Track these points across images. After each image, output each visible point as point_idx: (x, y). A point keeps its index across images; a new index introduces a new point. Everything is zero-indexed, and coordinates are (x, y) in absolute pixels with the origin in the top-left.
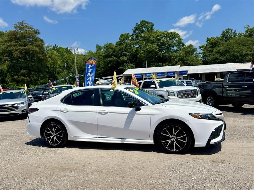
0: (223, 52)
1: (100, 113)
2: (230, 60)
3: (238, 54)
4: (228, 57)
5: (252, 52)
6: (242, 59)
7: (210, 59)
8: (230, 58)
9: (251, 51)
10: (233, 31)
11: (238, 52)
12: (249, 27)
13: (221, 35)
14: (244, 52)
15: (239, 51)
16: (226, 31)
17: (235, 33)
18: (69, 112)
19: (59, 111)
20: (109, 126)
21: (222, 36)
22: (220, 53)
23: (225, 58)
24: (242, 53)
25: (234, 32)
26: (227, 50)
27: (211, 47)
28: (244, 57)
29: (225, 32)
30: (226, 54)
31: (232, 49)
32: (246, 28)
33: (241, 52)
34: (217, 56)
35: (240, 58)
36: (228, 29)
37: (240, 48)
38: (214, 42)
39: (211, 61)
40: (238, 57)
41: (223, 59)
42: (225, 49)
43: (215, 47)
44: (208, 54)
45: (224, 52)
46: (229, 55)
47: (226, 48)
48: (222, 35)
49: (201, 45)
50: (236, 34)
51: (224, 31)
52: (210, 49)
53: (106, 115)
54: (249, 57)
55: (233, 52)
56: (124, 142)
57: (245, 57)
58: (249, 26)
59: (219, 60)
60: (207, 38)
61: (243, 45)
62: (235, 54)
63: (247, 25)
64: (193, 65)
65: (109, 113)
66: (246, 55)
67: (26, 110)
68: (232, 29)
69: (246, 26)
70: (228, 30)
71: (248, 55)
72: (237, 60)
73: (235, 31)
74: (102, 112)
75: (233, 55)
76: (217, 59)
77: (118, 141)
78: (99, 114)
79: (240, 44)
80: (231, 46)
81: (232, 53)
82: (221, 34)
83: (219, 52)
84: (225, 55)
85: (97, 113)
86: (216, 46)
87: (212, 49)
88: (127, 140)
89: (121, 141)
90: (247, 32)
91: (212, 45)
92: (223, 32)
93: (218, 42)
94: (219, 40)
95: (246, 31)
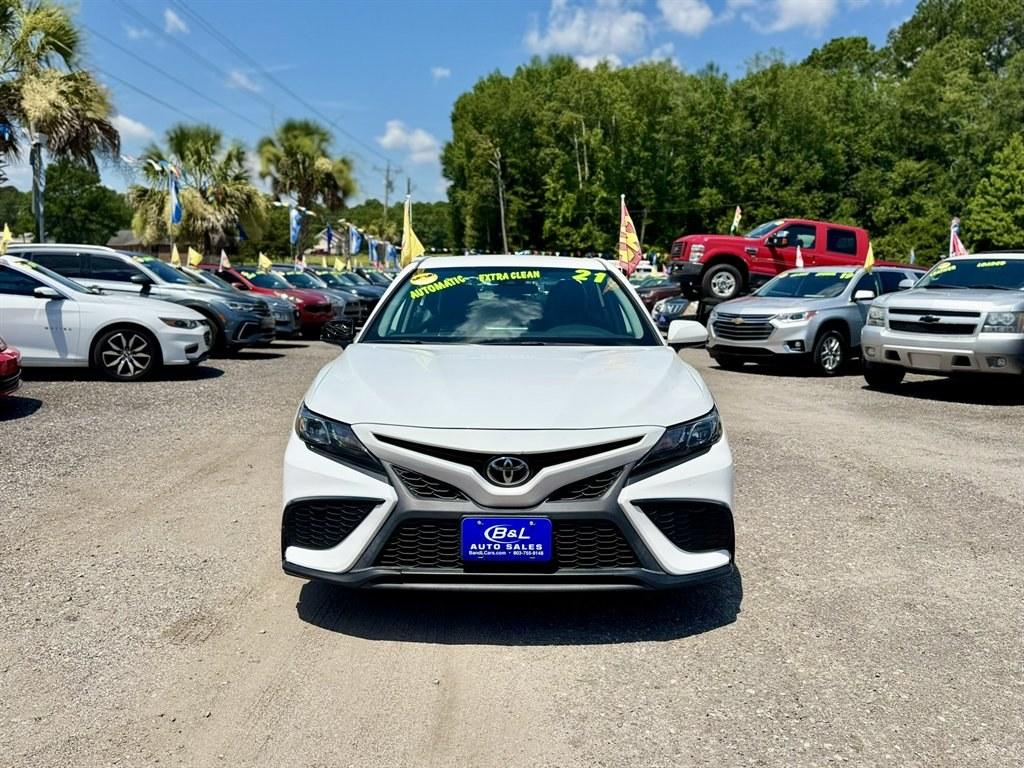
67: (801, 341)
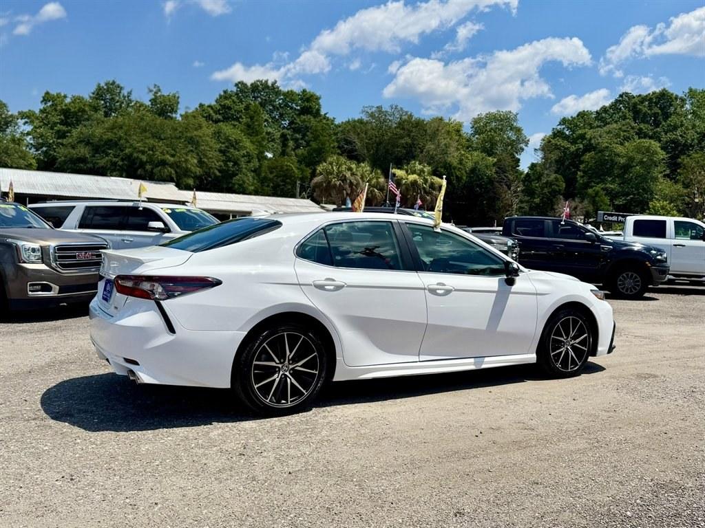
0: (102, 143)
1: (433, 291)
2: (118, 170)
3: (144, 158)
4: (114, 159)
5: (176, 159)
6: (152, 172)
7: (63, 158)
8: (120, 163)
9: (173, 156)
10: (125, 92)
11: (143, 153)
12: (159, 90)
13: (91, 95)
14: (158, 156)
15: (146, 149)
16: (105, 87)
17: (128, 97)
18: (344, 288)
19: (311, 285)
20: (454, 327)
21: (94, 98)
22: (91, 143)
23: (107, 161)
24: (153, 155)
25: (126, 94)
26: (111, 140)
27: (62, 123)
28: (157, 166)
29: (105, 89)
30: (110, 151)
31: (127, 141)
32: (153, 93)
33: (151, 152)
34: (84, 151)
35: (148, 167)
36: (111, 82)
37: (147, 141)
38: (73, 110)
39: (65, 162)
40: (142, 165)
41: (103, 162)
42: (107, 137)
43: (74, 125)
44: (54, 142)
45: (103, 146)
46: (119, 155)
47: (109, 135)
48: (93, 94)
49: (25, 110)
50: (131, 101)
51: (101, 85)
52: (59, 127)
53: (449, 295)
54: (169, 169)
55: (130, 150)
56: (482, 364)
57: (160, 167)
58: (161, 88)
59: (90, 165)
60: (45, 91)
61: (154, 136)
62: (135, 155)
63: (155, 85)
64: (9, 165)
65: (456, 290)
66: (163, 163)
68: (122, 85)
69: (152, 88)
70: (112, 84)
71: (168, 164)
72: (139, 171)
73: (130, 93)
74: (439, 289)
75: (129, 157)
76: (83, 160)
77: (467, 365)
78: (430, 294)
79: (145, 131)
80: (123, 131)
81: (127, 151)
82: (93, 91)
83: (88, 140)
84: (107, 155)
85: (426, 291)
86: (78, 122)
87: (64, 128)
88: (486, 359)
89: (475, 364)
90: (154, 101)
91: (67, 117)
92: (99, 88)
93: (84, 111)
94: (87, 109)
95: (153, 99)
